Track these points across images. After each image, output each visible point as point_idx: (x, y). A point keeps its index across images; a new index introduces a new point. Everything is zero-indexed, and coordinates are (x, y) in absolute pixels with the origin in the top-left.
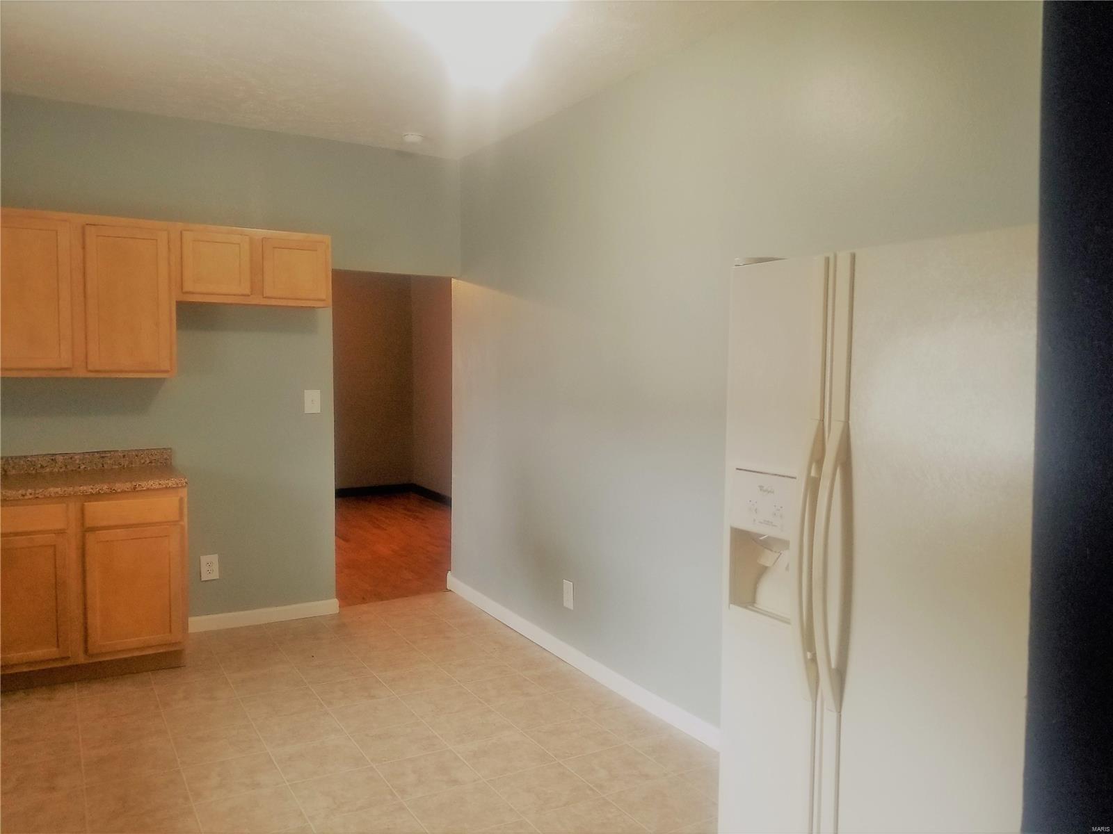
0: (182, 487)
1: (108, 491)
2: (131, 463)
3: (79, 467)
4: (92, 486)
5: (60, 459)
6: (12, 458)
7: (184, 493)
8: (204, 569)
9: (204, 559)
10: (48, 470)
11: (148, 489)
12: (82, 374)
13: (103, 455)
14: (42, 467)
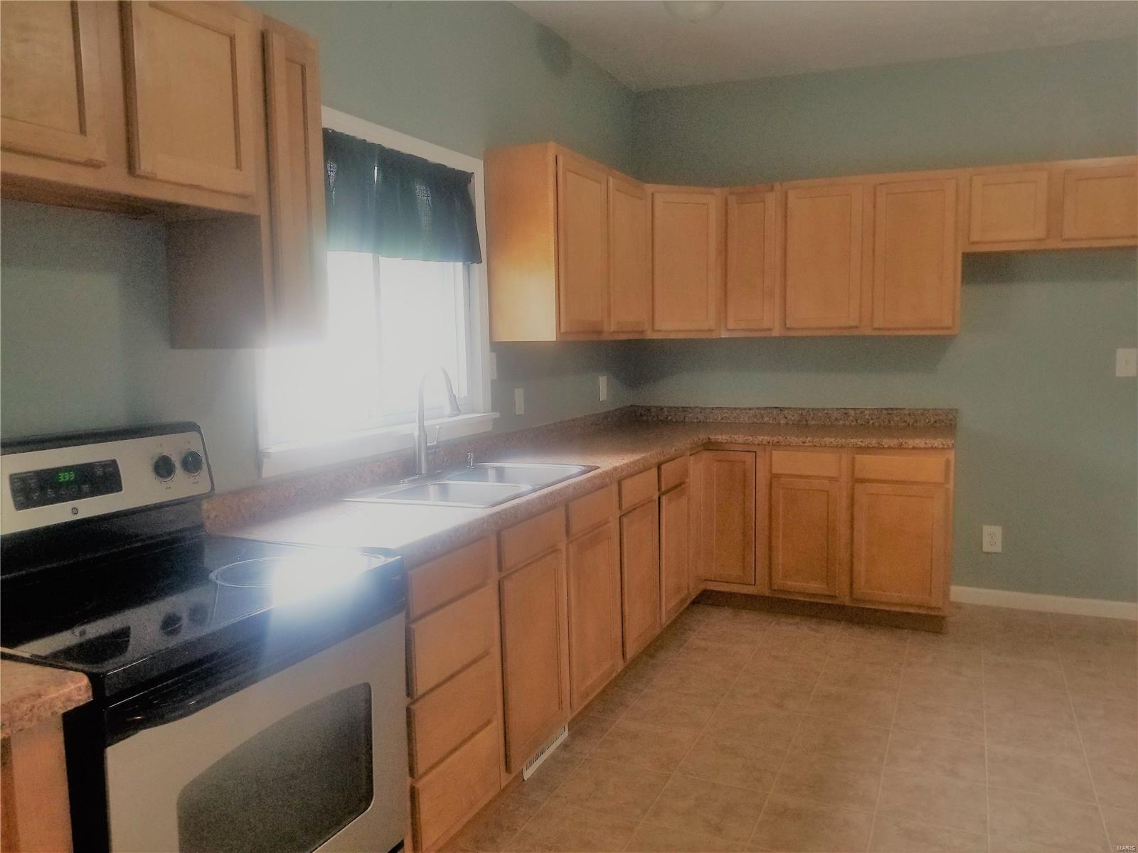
0: (948, 448)
1: (876, 445)
2: (916, 421)
3: (868, 423)
4: (861, 440)
5: (852, 413)
6: (813, 410)
7: (951, 455)
8: (986, 540)
9: (987, 529)
10: (841, 422)
11: (914, 448)
12: (868, 332)
13: (890, 412)
14: (836, 419)
